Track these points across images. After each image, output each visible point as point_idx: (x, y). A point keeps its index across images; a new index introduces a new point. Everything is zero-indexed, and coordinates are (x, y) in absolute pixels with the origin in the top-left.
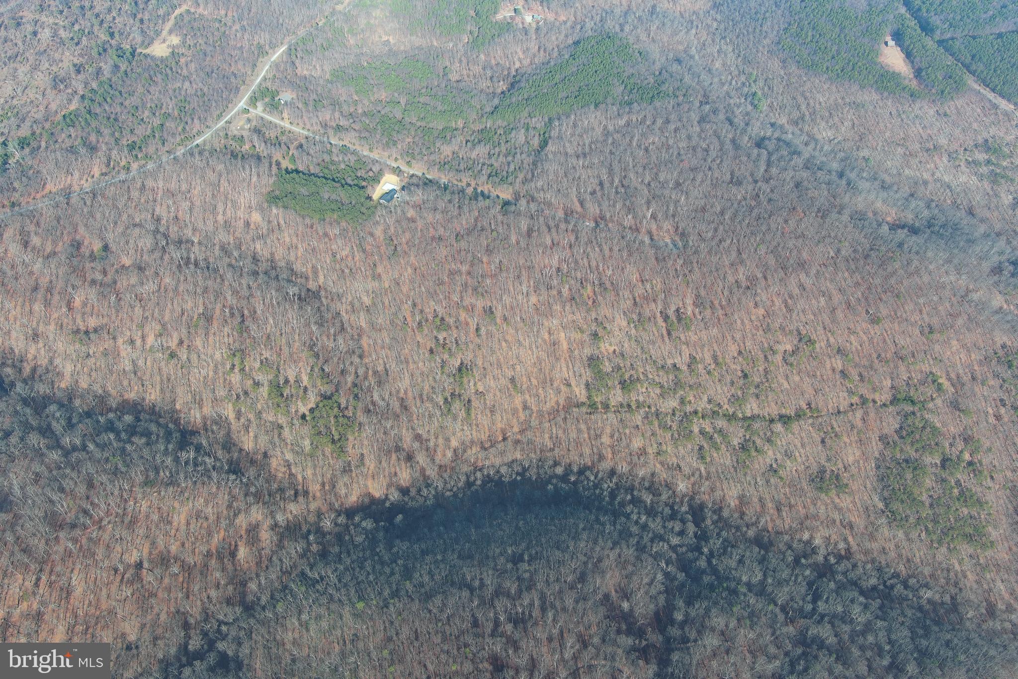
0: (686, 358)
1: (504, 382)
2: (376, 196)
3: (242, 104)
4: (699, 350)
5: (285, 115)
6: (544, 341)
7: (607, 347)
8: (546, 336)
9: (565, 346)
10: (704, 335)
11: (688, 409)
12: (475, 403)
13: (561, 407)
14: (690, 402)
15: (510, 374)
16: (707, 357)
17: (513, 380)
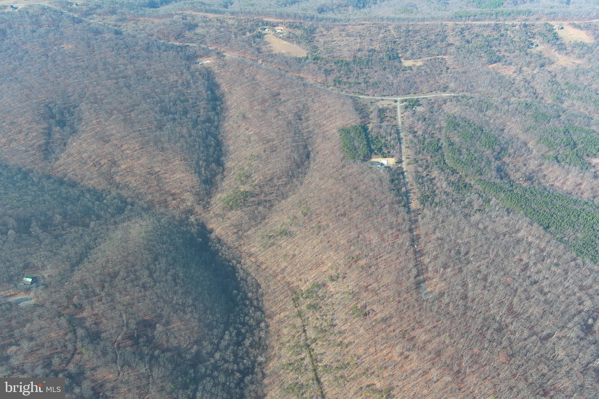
0: (343, 328)
1: (291, 252)
2: (373, 160)
3: (399, 99)
4: (350, 333)
5: (406, 114)
6: (322, 258)
7: (332, 287)
8: (324, 257)
9: (324, 269)
10: (362, 331)
11: (313, 346)
12: (274, 247)
13: (292, 285)
14: (317, 344)
15: (296, 252)
16: (348, 339)
17: (294, 256)
